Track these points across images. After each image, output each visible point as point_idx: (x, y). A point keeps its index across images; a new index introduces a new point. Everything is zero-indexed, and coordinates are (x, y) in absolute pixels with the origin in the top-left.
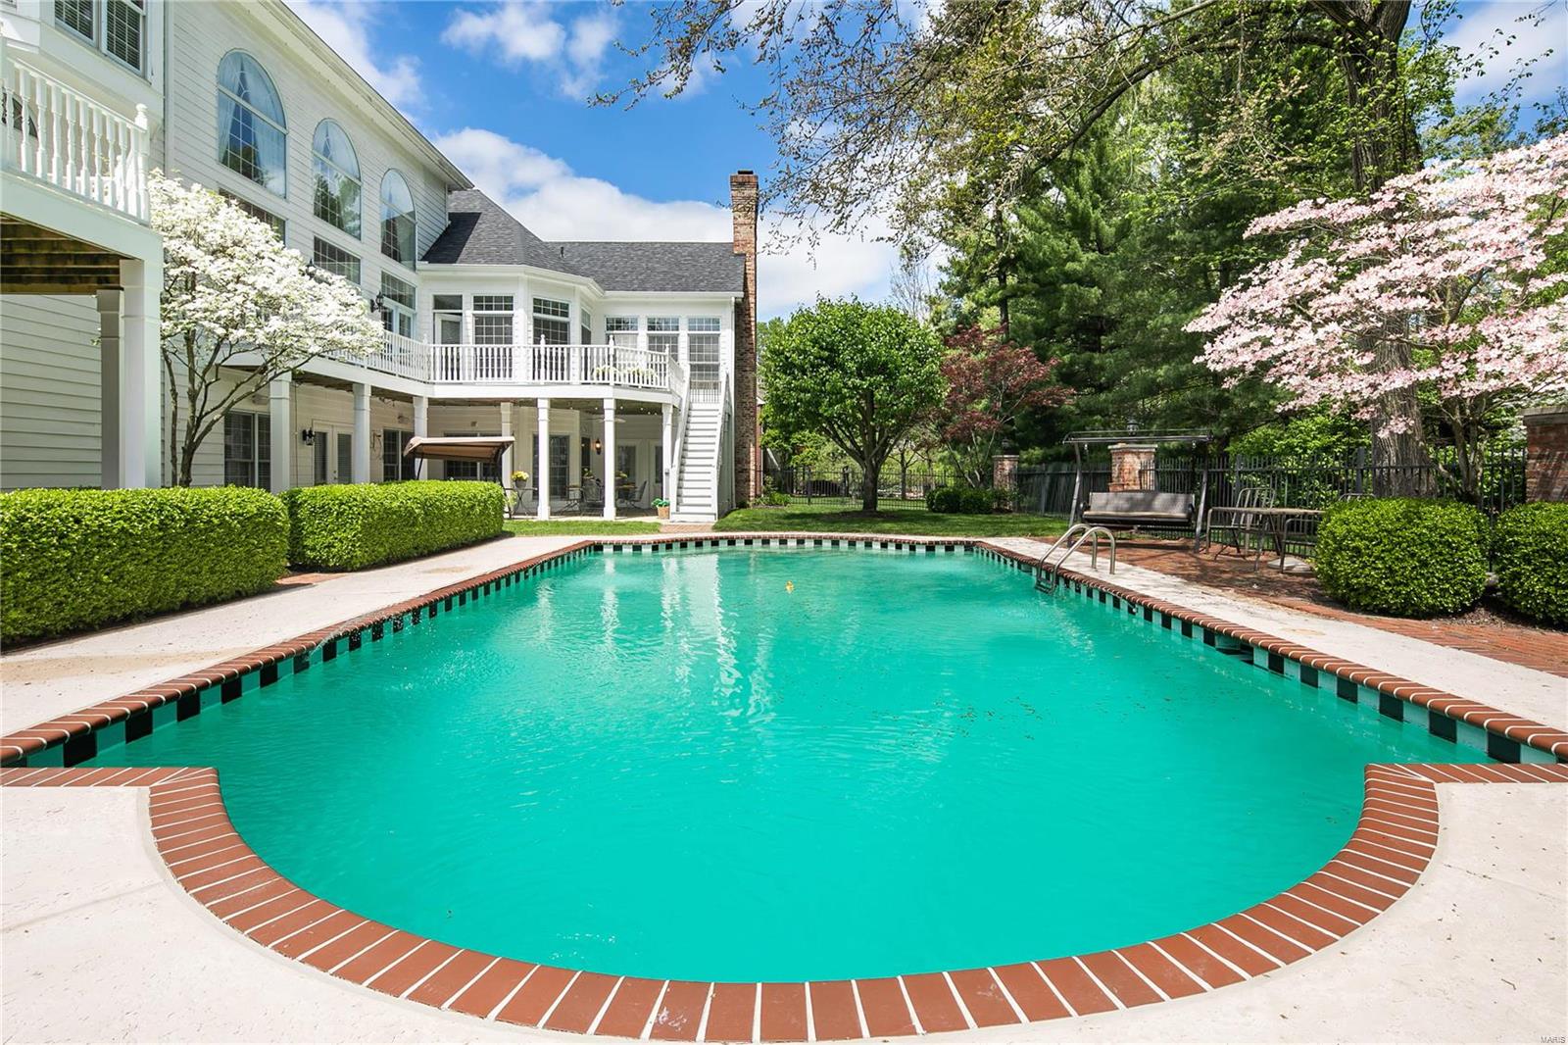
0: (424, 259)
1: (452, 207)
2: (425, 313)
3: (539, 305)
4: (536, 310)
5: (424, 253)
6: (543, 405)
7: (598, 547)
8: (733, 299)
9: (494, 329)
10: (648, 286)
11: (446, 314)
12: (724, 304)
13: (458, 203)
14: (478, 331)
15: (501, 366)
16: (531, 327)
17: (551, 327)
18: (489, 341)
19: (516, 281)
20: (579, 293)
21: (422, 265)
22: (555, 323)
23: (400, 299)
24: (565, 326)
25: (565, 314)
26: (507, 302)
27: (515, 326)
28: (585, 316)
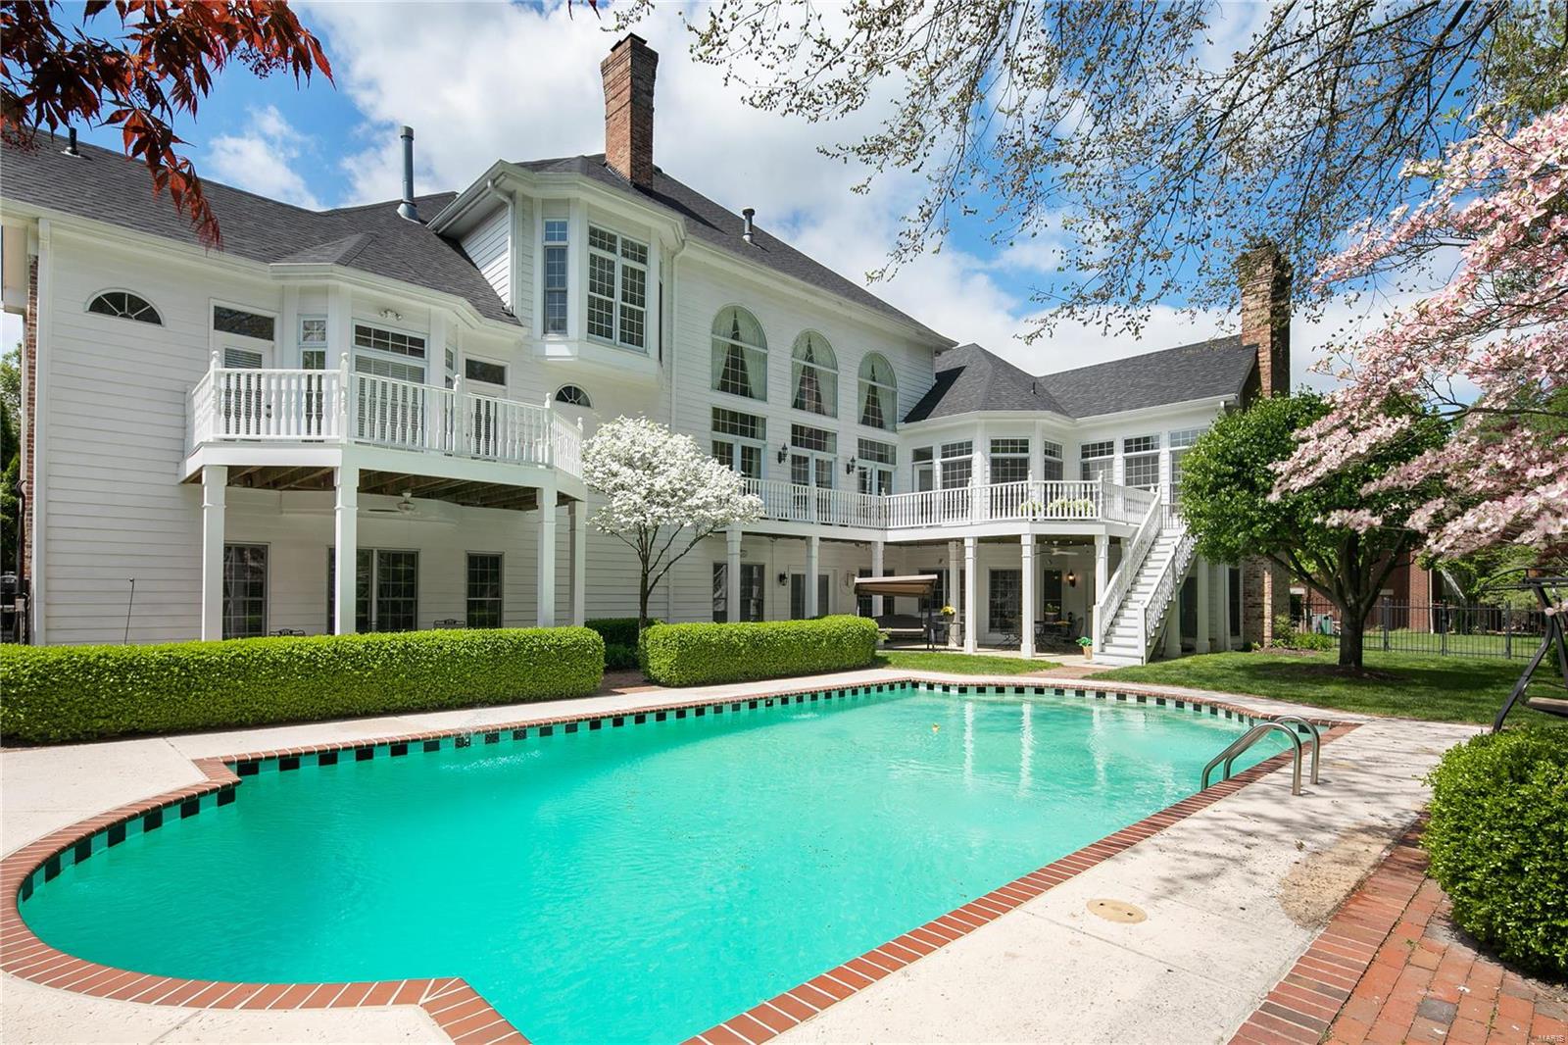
0: (907, 420)
1: (939, 369)
2: (904, 468)
3: (996, 445)
4: (993, 450)
5: (906, 414)
6: (969, 543)
7: (915, 685)
8: (1222, 404)
9: (959, 474)
10: (1124, 405)
11: (922, 465)
12: (1214, 410)
13: (944, 363)
14: (945, 477)
15: (962, 507)
16: (988, 468)
17: (1009, 467)
18: (954, 486)
19: (974, 426)
20: (1038, 427)
21: (901, 426)
22: (1014, 461)
23: (881, 459)
24: (1025, 462)
25: (1026, 450)
26: (968, 448)
27: (974, 469)
28: (1051, 450)
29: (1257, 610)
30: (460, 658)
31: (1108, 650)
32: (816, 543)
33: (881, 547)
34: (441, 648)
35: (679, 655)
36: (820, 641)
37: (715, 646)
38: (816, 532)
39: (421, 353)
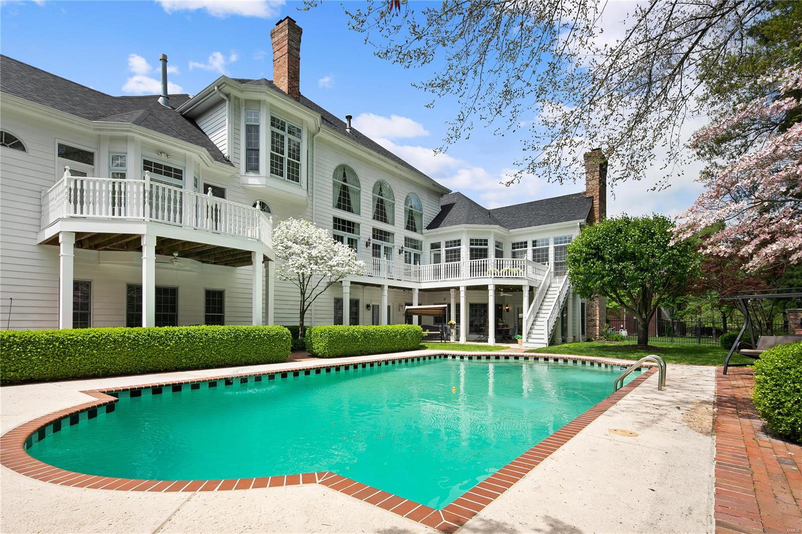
0: (428, 228)
1: (443, 203)
2: (427, 253)
3: (472, 242)
4: (471, 244)
5: (427, 226)
6: (462, 289)
7: (446, 356)
8: (579, 224)
9: (454, 255)
10: (533, 223)
11: (435, 251)
12: (575, 227)
13: (445, 201)
14: (447, 257)
15: (457, 272)
16: (469, 253)
17: (479, 252)
18: (451, 261)
19: (462, 232)
20: (491, 233)
21: (425, 231)
22: (481, 249)
23: (415, 247)
24: (486, 250)
25: (486, 245)
26: (458, 242)
27: (461, 253)
28: (498, 245)
29: (592, 323)
30: (217, 340)
31: (530, 340)
32: (386, 288)
33: (417, 292)
34: (207, 335)
35: (329, 341)
36: (396, 336)
37: (347, 337)
38: (386, 283)
39: (180, 178)
